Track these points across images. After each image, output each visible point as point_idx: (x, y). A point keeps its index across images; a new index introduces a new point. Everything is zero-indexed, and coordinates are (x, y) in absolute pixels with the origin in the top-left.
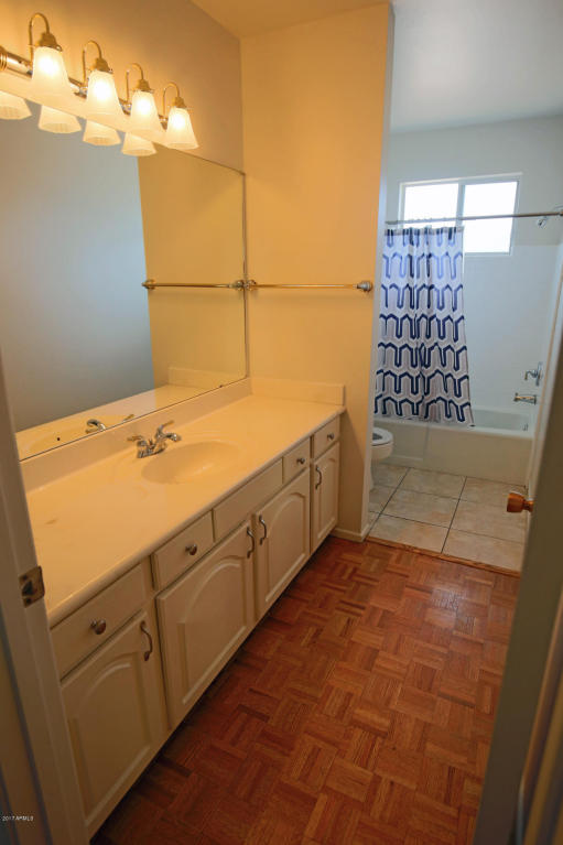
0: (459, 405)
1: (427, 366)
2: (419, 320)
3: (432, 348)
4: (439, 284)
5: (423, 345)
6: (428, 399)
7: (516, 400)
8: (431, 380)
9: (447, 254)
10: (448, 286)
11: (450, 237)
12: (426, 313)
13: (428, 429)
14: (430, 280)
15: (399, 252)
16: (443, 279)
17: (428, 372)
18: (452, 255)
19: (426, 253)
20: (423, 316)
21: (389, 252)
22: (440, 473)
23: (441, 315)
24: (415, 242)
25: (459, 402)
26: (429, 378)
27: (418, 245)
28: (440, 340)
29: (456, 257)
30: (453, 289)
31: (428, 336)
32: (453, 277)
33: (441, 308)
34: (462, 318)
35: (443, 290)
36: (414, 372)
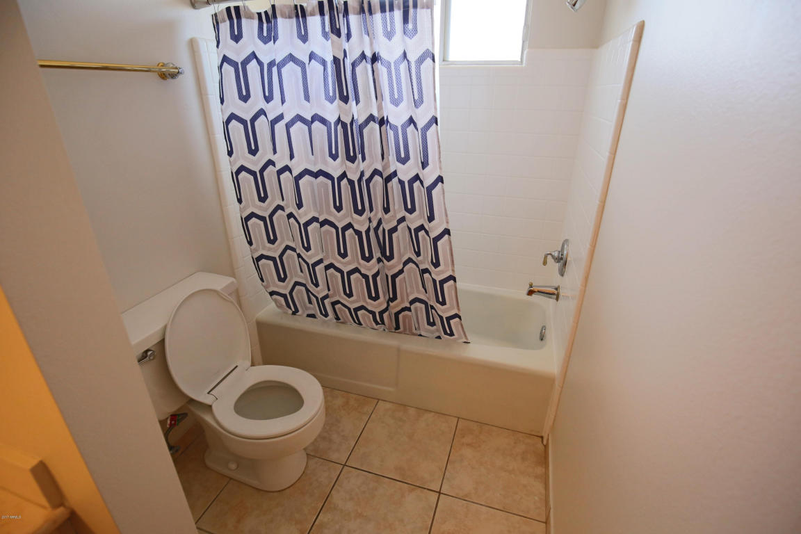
0: (445, 316)
1: (390, 258)
2: (369, 181)
3: (394, 229)
4: (397, 116)
5: (380, 222)
6: (395, 306)
7: (530, 293)
8: (397, 280)
9: (405, 55)
10: (411, 121)
11: (406, 19)
12: (380, 168)
13: (399, 350)
14: (380, 108)
15: (318, 52)
16: (403, 105)
17: (394, 266)
18: (413, 57)
19: (369, 54)
20: (376, 172)
21: (302, 53)
22: (422, 410)
23: (406, 172)
24: (344, 31)
25: (445, 311)
26: (394, 277)
27: (349, 36)
28: (407, 215)
29: (421, 60)
30: (421, 124)
31: (387, 210)
32: (417, 103)
33: (404, 161)
34: (440, 179)
35: (404, 127)
36: (370, 268)
